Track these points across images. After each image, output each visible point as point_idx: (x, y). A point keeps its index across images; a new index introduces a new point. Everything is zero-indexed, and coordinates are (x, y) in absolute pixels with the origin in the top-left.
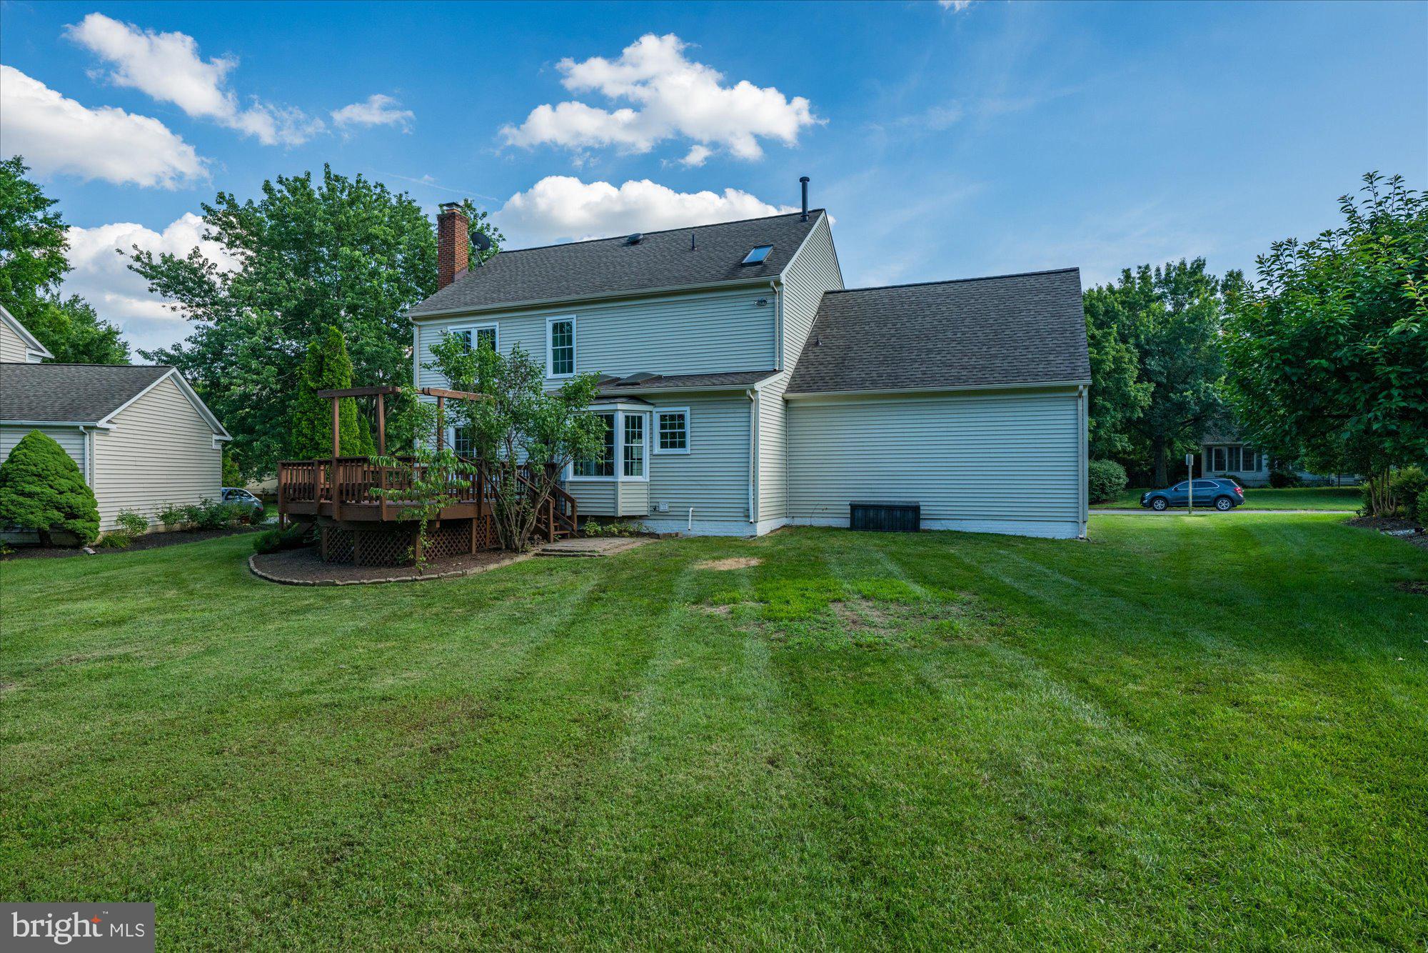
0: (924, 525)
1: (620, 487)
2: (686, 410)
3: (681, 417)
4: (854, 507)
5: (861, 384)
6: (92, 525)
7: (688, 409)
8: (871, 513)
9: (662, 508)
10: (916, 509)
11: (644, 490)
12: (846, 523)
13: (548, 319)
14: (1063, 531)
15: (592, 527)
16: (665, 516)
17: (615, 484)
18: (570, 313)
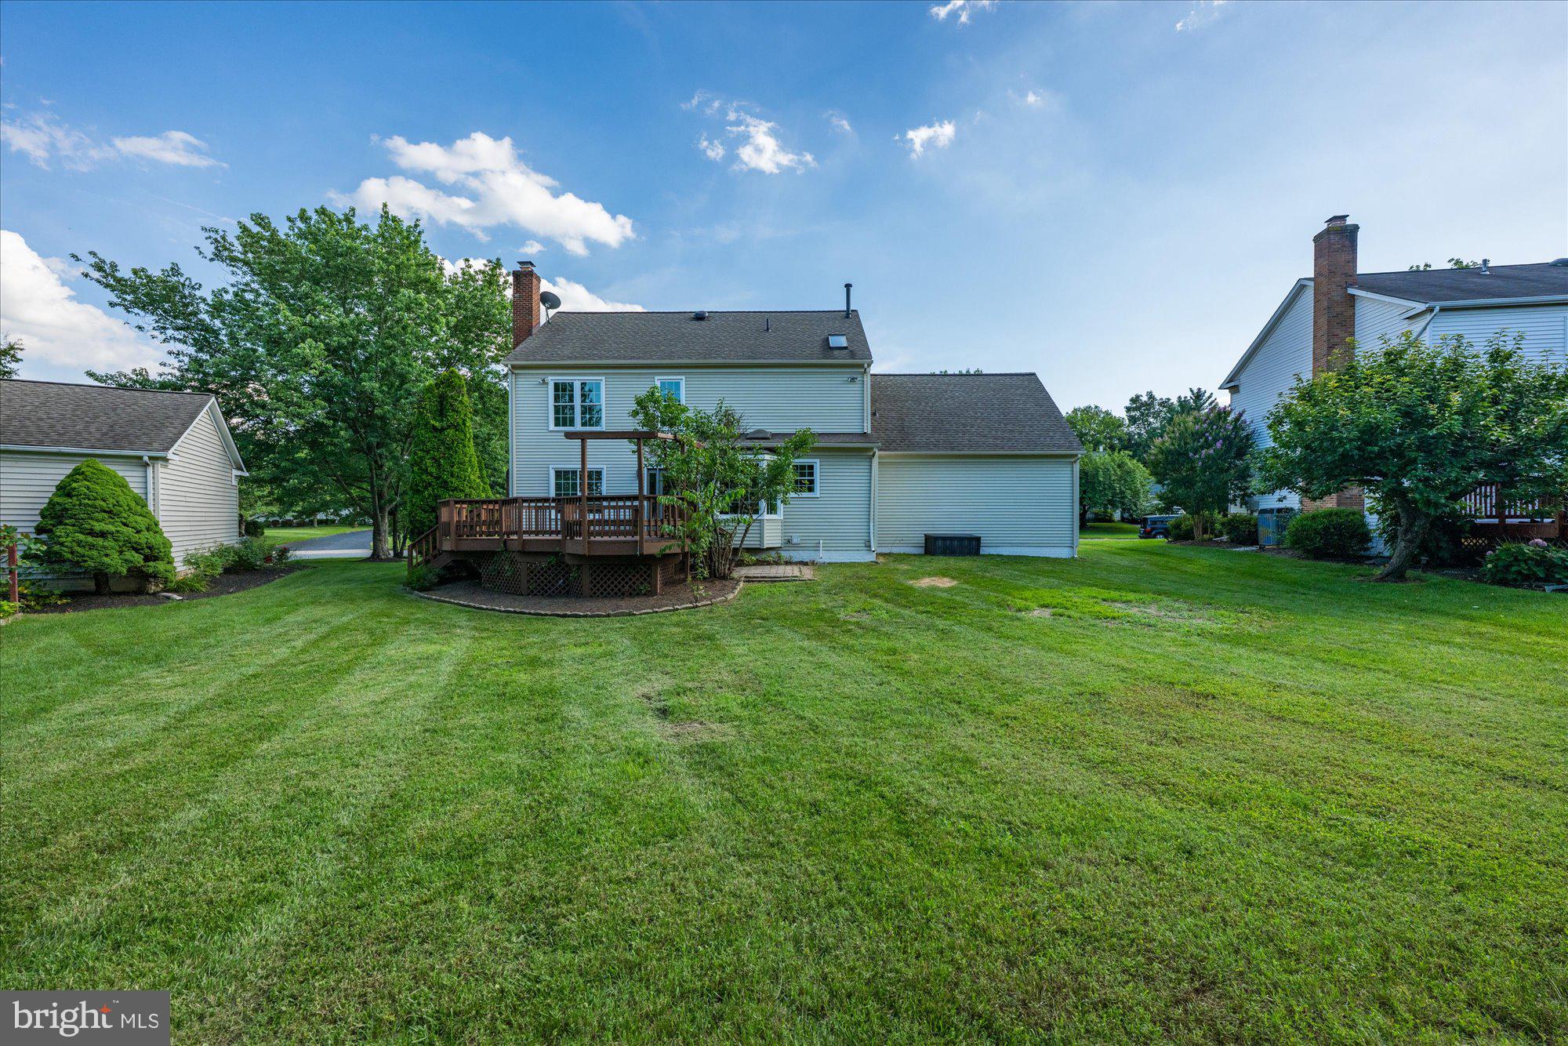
0: (984, 551)
1: (766, 526)
2: (817, 463)
3: (811, 467)
4: (927, 538)
5: (927, 446)
6: (169, 567)
7: (818, 461)
8: (948, 542)
9: (795, 541)
10: (978, 539)
11: (779, 526)
12: (922, 551)
13: (656, 378)
14: (1063, 553)
15: (747, 557)
16: (797, 547)
17: (761, 521)
18: (679, 374)
